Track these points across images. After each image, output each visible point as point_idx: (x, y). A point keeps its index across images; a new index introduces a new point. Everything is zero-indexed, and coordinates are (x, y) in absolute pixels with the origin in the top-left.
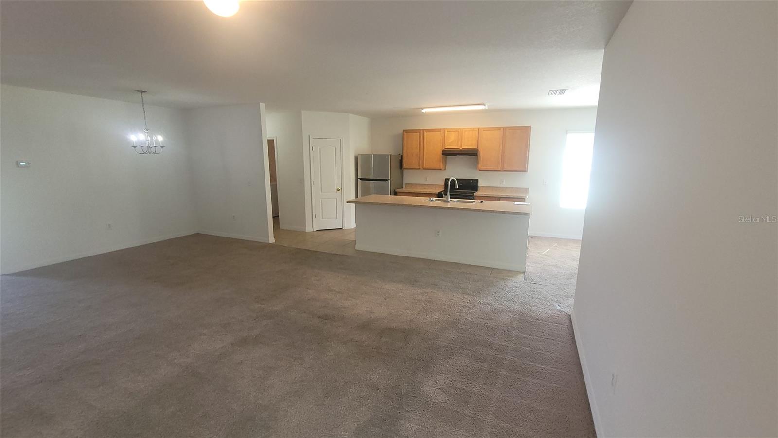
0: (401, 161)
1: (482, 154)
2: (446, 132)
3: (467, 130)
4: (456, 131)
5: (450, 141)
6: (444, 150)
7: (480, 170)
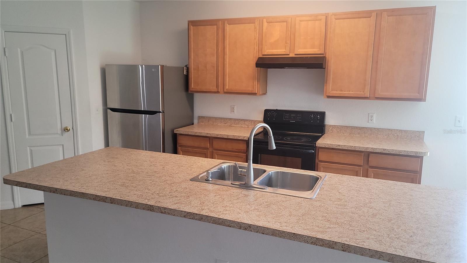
0: (187, 78)
1: (332, 65)
2: (265, 24)
3: (304, 18)
4: (283, 20)
5: (272, 40)
6: (260, 59)
7: (329, 97)
